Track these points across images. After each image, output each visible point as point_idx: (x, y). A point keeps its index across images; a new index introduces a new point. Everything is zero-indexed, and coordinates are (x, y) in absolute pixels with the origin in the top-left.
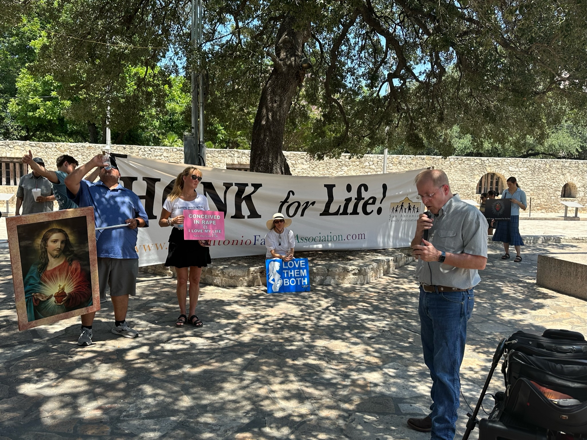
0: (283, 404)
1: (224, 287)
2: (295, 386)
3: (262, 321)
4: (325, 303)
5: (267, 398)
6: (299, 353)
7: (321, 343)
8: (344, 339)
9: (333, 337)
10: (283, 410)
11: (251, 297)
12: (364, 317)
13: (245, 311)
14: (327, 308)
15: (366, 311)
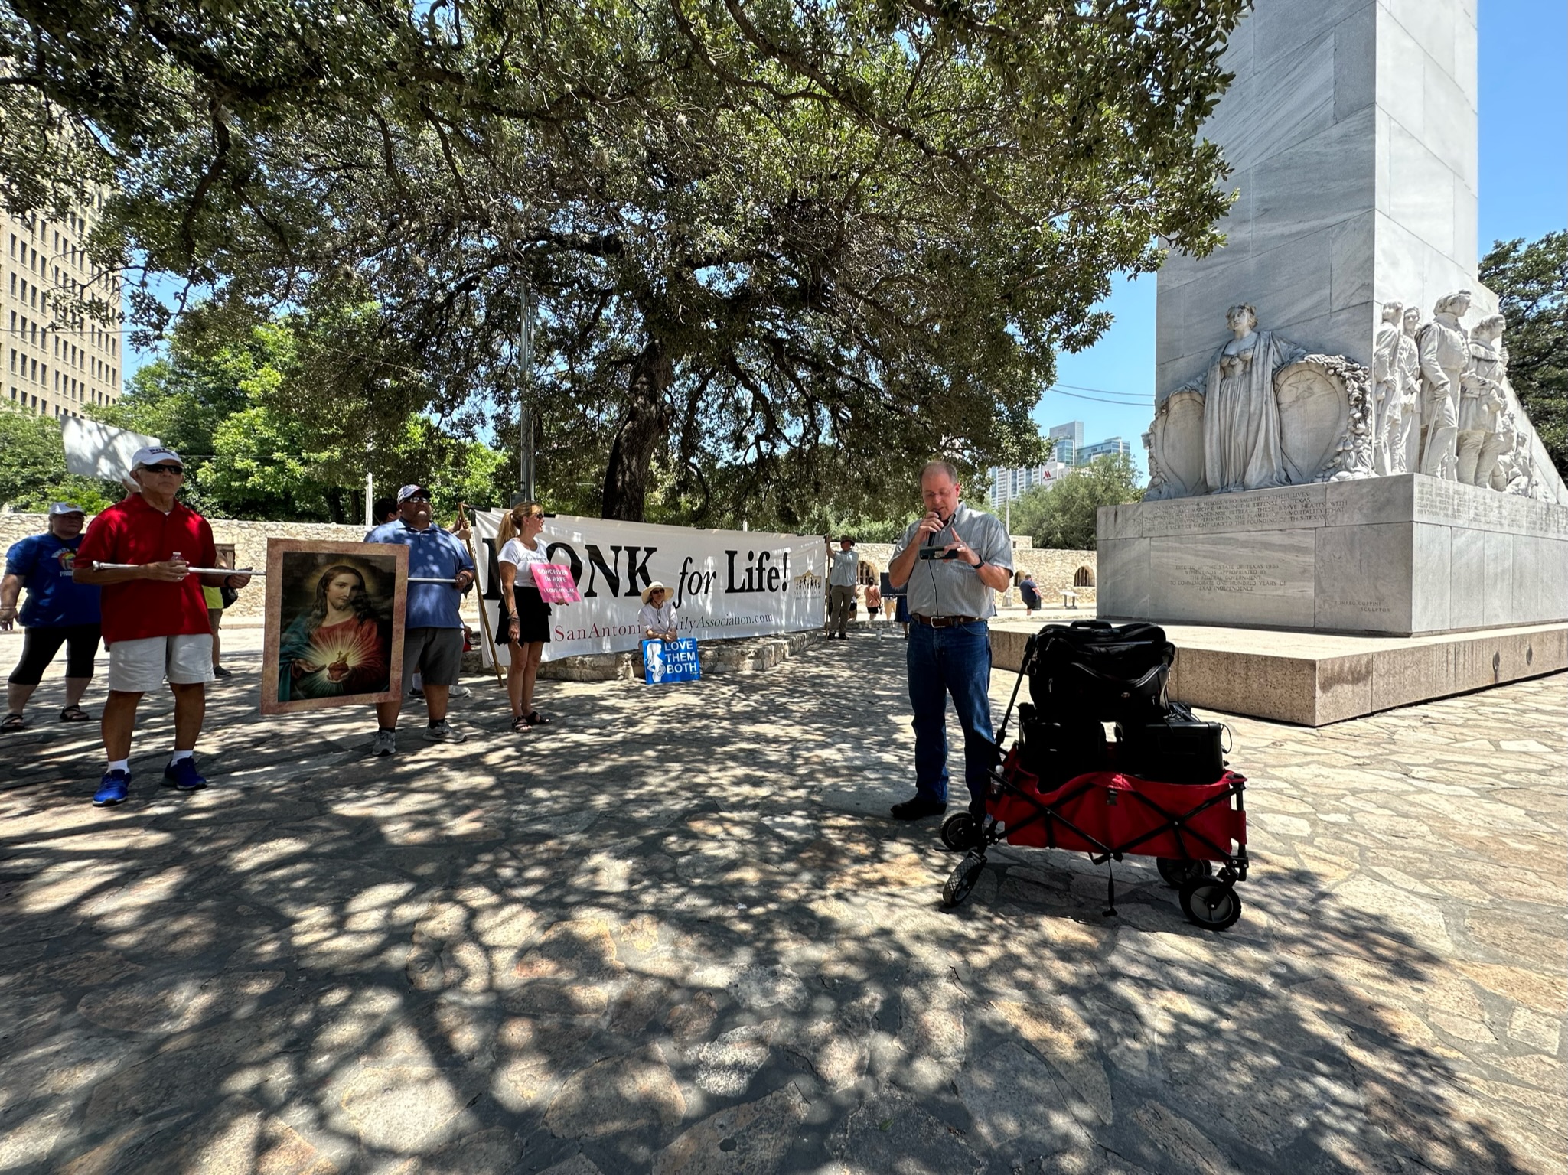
0: (736, 790)
1: (582, 681)
2: (740, 771)
3: (658, 712)
4: (729, 691)
5: (711, 785)
6: (723, 741)
7: (746, 729)
8: (773, 723)
9: (755, 721)
10: (737, 795)
11: (628, 690)
12: (784, 700)
13: (630, 705)
14: (734, 695)
15: (782, 695)
